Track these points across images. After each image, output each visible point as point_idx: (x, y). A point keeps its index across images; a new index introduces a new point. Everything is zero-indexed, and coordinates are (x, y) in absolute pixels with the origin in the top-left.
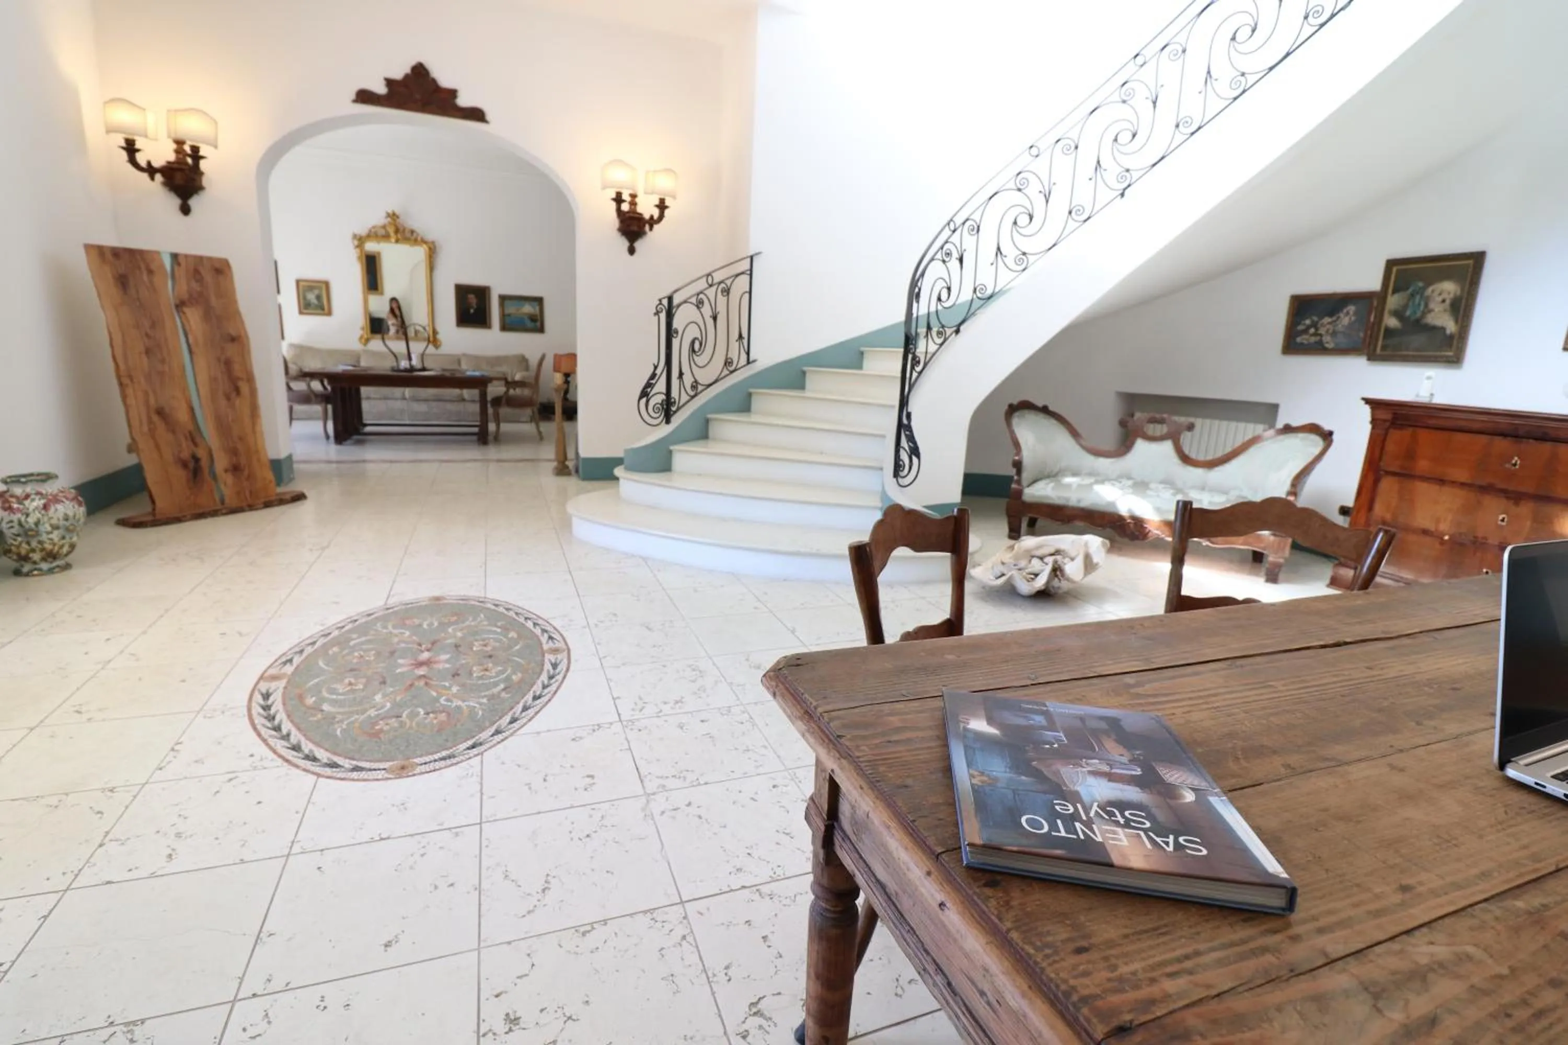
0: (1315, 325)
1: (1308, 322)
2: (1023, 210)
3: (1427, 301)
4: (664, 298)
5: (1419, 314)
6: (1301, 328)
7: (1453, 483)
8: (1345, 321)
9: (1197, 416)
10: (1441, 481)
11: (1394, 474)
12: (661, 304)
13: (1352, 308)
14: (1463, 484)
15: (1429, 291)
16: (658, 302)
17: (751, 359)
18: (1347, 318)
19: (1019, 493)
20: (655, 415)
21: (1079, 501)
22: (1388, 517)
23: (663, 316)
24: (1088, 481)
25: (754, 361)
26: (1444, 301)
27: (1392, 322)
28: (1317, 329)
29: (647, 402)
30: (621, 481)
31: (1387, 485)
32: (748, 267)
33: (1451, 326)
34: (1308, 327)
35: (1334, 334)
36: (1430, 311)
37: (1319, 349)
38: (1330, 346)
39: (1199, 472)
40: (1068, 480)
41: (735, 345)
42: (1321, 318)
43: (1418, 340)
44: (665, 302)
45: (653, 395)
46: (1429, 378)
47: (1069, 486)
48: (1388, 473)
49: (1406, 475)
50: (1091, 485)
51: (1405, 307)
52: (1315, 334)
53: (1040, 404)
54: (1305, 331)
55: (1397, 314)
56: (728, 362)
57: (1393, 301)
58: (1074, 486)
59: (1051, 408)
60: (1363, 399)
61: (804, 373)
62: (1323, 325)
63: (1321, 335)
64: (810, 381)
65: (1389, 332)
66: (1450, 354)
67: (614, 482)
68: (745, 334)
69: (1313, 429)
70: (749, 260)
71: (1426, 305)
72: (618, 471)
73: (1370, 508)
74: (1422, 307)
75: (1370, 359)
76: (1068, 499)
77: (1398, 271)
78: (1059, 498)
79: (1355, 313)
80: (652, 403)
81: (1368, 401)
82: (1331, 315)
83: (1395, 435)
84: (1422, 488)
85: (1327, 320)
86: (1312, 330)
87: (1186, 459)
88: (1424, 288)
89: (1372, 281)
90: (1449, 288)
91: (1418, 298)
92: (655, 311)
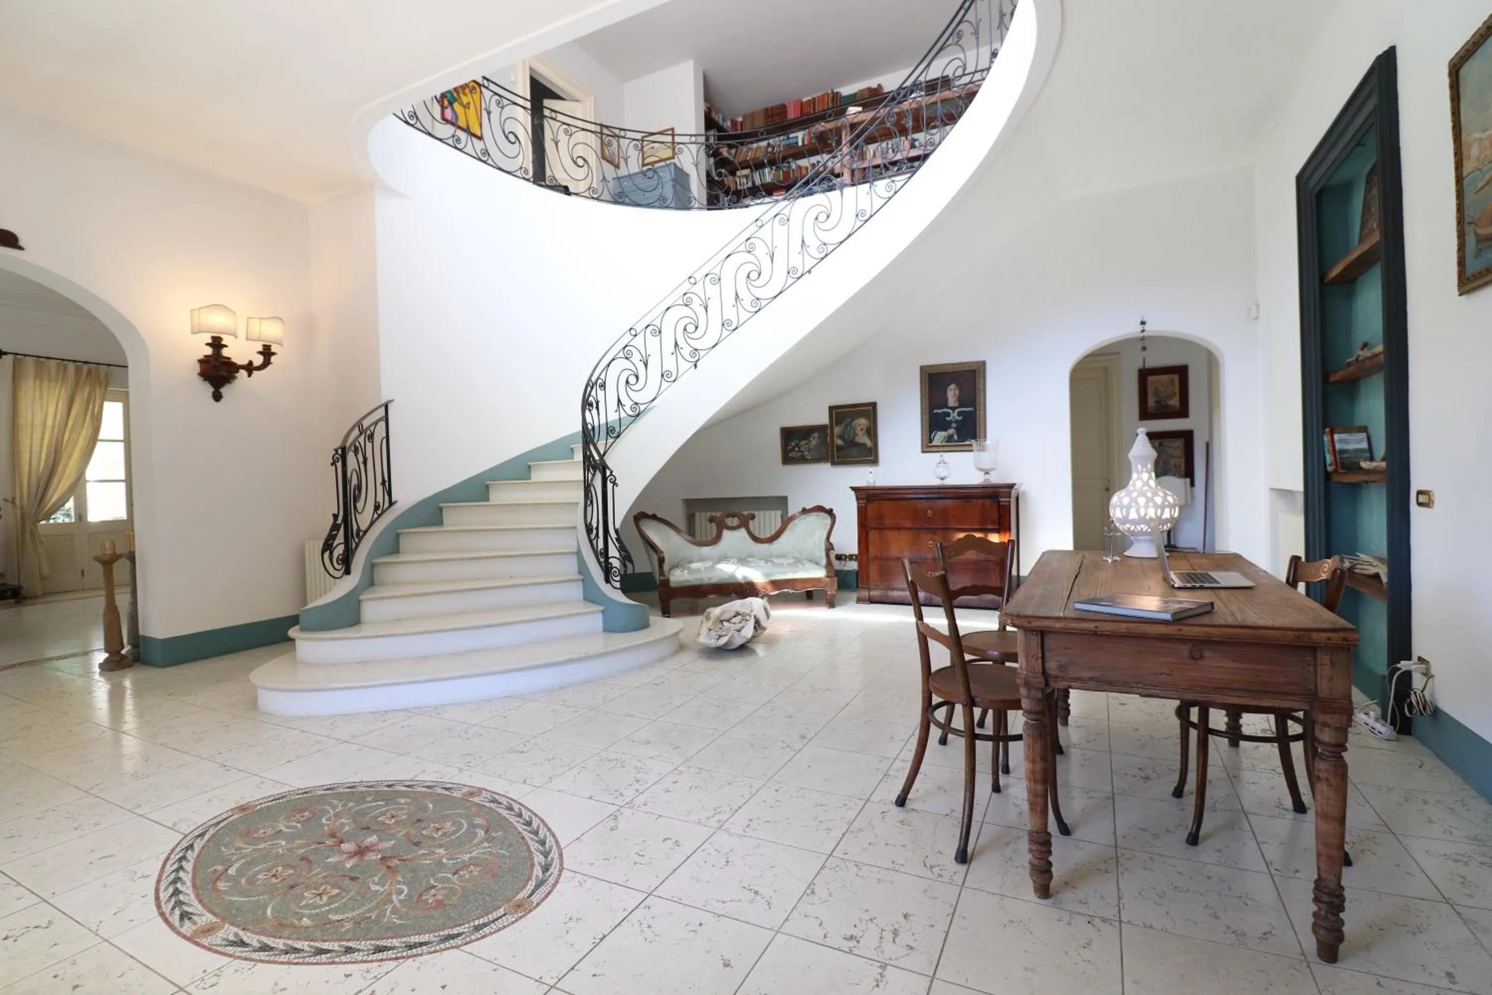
0: (797, 445)
1: (793, 444)
2: (631, 372)
3: (854, 429)
4: (339, 448)
5: (851, 437)
6: (790, 448)
7: (904, 528)
8: (814, 442)
9: (755, 510)
10: (899, 529)
11: (876, 529)
12: (337, 453)
13: (816, 435)
14: (909, 528)
15: (853, 424)
16: (334, 452)
17: (393, 500)
18: (814, 441)
19: (667, 581)
20: (336, 565)
21: (710, 579)
22: (878, 554)
23: (339, 465)
24: (709, 564)
25: (396, 502)
26: (862, 429)
27: (839, 442)
28: (799, 448)
29: (331, 554)
30: (298, 642)
31: (873, 535)
32: (384, 414)
33: (869, 443)
34: (794, 447)
35: (809, 450)
36: (857, 435)
37: (802, 460)
38: (809, 457)
39: (766, 546)
40: (694, 566)
41: (380, 488)
42: (800, 441)
43: (854, 451)
44: (340, 452)
45: (337, 546)
46: (871, 473)
47: (698, 570)
48: (872, 528)
49: (881, 528)
50: (713, 566)
51: (844, 434)
52: (800, 451)
53: (650, 513)
54: (793, 450)
55: (841, 437)
56: (377, 508)
57: (837, 430)
58: (702, 569)
59: (659, 516)
60: (851, 487)
61: (441, 509)
62: (802, 446)
63: (802, 451)
64: (447, 516)
65: (839, 448)
66: (872, 458)
67: (289, 643)
68: (386, 479)
69: (820, 509)
70: (383, 408)
71: (854, 432)
72: (293, 633)
73: (867, 551)
74: (852, 433)
75: (834, 463)
76: (702, 580)
77: (836, 413)
78: (695, 579)
79: (818, 438)
80: (335, 555)
81: (853, 489)
82: (805, 439)
83: (870, 507)
84: (891, 535)
85: (804, 442)
86: (797, 449)
87: (756, 539)
88: (851, 423)
89: (823, 419)
90: (863, 422)
91: (849, 428)
92: (331, 461)
